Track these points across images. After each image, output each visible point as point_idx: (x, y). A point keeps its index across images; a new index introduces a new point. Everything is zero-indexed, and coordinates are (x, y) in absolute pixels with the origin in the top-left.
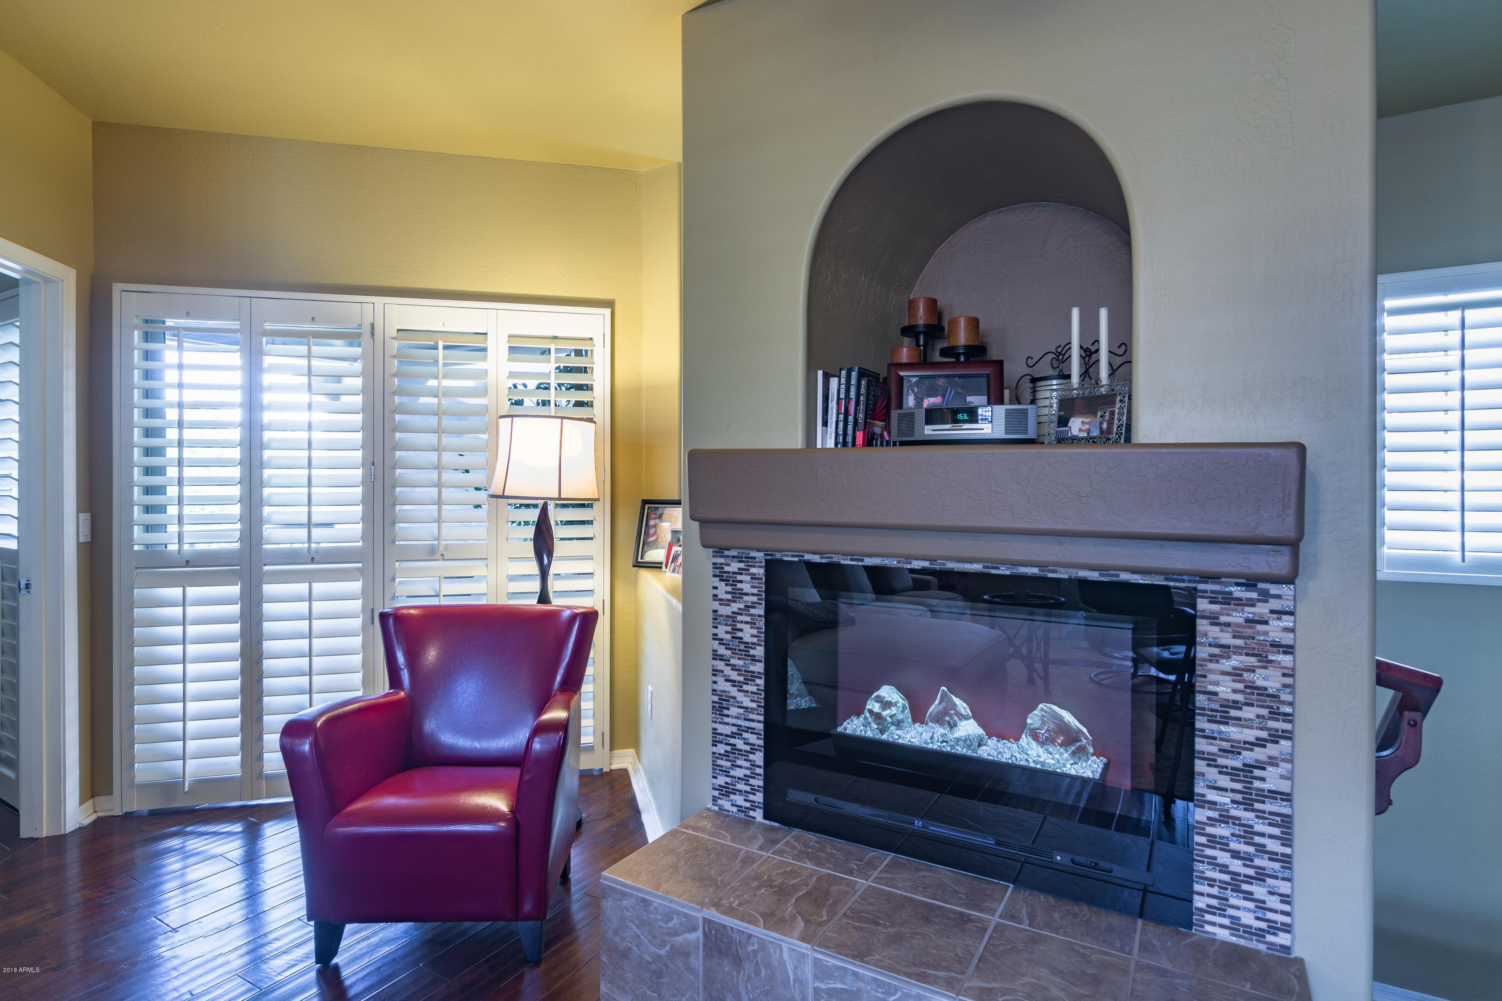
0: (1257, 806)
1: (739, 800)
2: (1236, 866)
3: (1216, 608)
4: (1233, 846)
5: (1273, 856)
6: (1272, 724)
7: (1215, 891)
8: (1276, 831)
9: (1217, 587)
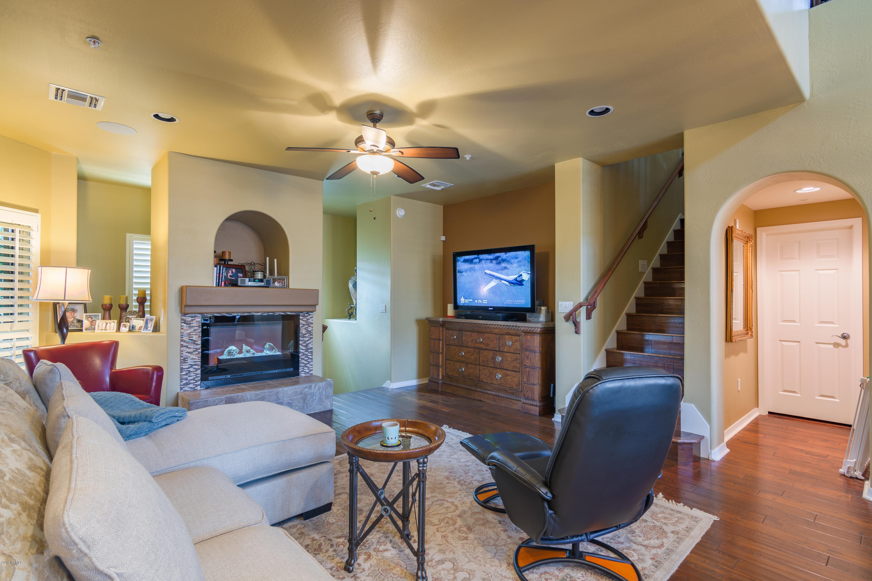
0: (308, 351)
1: (191, 386)
2: (305, 362)
3: (303, 318)
4: (305, 359)
5: (310, 359)
6: (310, 336)
7: (302, 368)
8: (311, 354)
9: (303, 314)
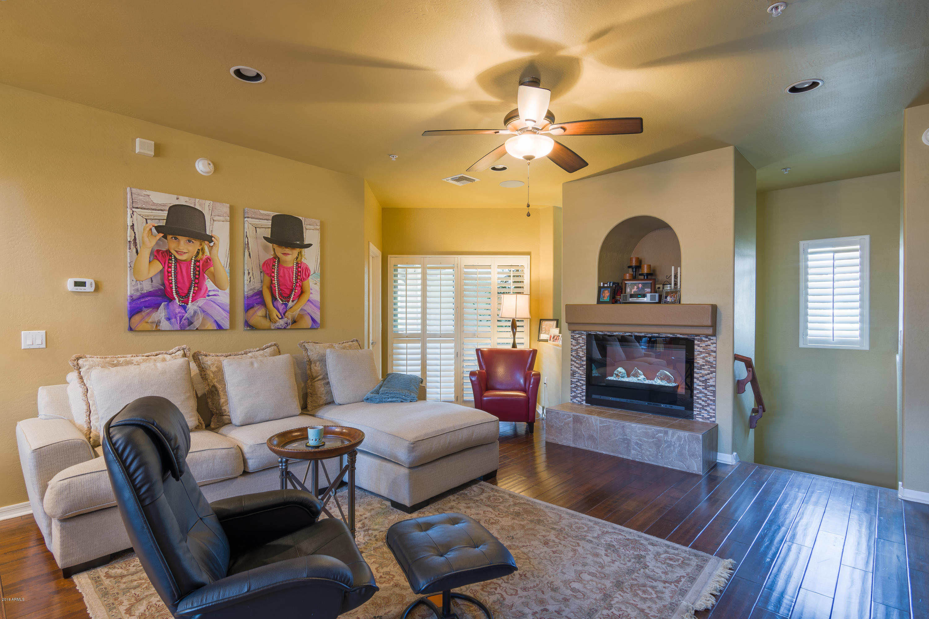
0: (708, 389)
1: (578, 399)
2: (703, 403)
3: (699, 342)
4: (703, 399)
5: (711, 400)
6: (711, 369)
7: (698, 410)
8: (712, 394)
9: (699, 338)
